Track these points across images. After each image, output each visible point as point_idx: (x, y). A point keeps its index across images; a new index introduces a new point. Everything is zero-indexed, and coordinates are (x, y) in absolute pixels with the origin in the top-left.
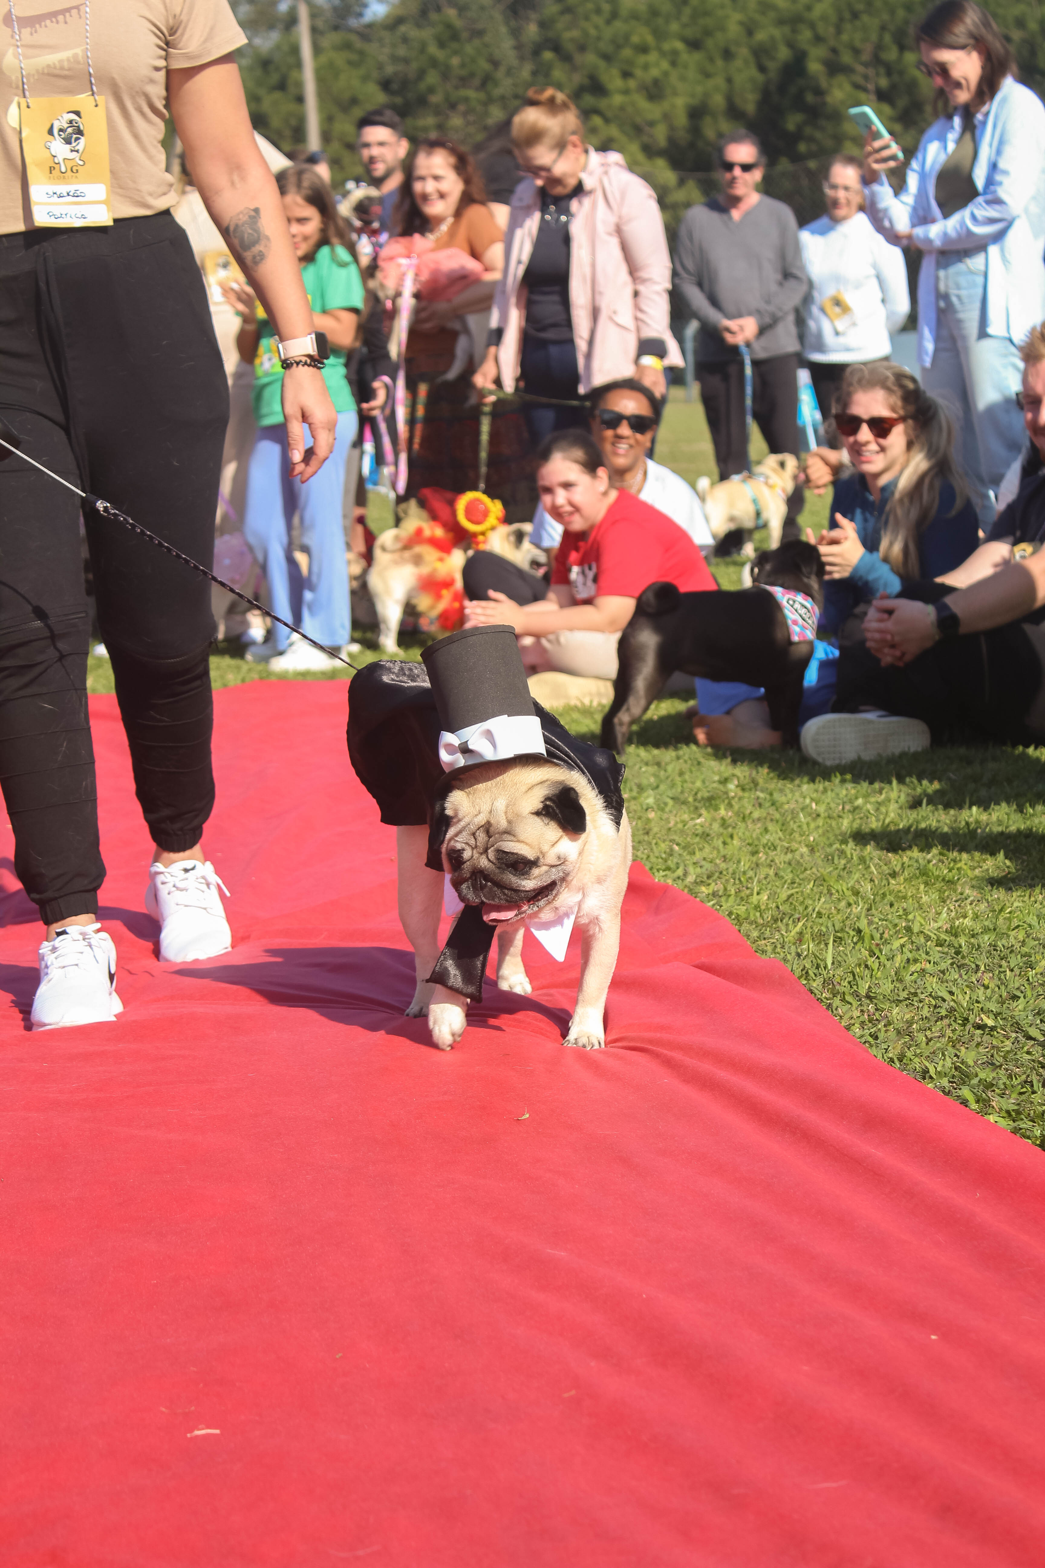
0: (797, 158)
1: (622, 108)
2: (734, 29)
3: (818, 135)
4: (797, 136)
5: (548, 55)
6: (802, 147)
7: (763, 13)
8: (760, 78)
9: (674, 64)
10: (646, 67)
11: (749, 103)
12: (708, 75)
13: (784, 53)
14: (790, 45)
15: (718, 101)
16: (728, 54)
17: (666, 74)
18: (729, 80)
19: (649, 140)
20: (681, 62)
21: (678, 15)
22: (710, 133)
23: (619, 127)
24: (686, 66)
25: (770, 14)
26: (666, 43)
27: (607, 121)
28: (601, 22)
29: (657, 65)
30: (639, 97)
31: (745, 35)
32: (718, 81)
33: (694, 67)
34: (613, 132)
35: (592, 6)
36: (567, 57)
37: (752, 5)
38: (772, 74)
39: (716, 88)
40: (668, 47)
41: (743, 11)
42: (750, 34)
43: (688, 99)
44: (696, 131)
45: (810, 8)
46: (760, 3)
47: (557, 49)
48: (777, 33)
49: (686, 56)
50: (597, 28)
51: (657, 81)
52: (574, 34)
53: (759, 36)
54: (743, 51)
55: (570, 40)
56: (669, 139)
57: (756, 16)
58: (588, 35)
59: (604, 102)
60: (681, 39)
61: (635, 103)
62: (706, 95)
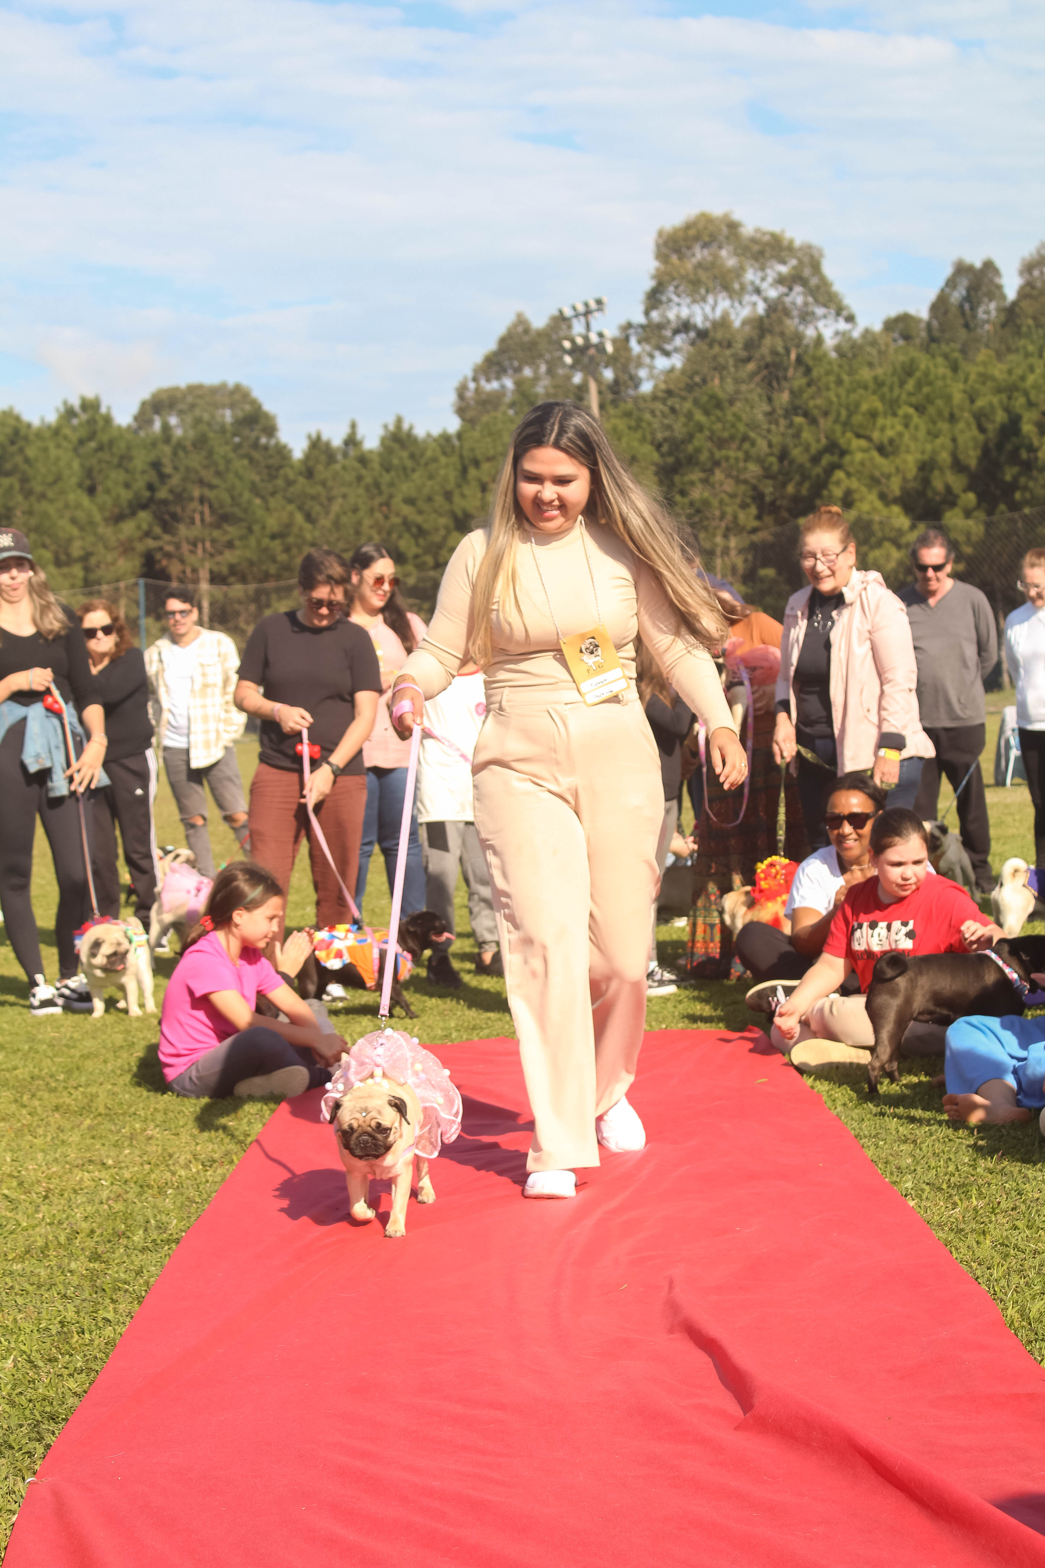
0: (1014, 507)
1: (862, 464)
2: (958, 397)
3: (1031, 484)
4: (1013, 486)
5: (799, 420)
6: (1018, 496)
7: (984, 383)
8: (981, 437)
9: (907, 426)
10: (883, 429)
11: (972, 458)
12: (936, 436)
13: (1000, 417)
14: (1007, 410)
15: (945, 457)
16: (952, 419)
17: (900, 435)
18: (954, 440)
19: (886, 490)
20: (912, 425)
21: (902, 384)
22: (938, 484)
23: (859, 480)
24: (917, 428)
25: (990, 384)
26: (899, 407)
27: (849, 475)
28: (842, 391)
29: (893, 427)
30: (875, 454)
31: (967, 402)
32: (944, 441)
33: (923, 428)
34: (854, 484)
35: (832, 378)
36: (813, 421)
37: (973, 377)
38: (991, 434)
39: (943, 447)
40: (901, 412)
41: (966, 381)
42: (972, 401)
43: (919, 456)
44: (926, 482)
45: (1023, 378)
46: (980, 375)
47: (806, 415)
48: (995, 400)
49: (916, 419)
50: (838, 396)
51: (891, 441)
52: (819, 401)
53: (980, 403)
54: (966, 415)
55: (816, 407)
56: (903, 489)
57: (977, 386)
58: (831, 402)
59: (847, 459)
60: (911, 405)
61: (872, 459)
62: (934, 452)
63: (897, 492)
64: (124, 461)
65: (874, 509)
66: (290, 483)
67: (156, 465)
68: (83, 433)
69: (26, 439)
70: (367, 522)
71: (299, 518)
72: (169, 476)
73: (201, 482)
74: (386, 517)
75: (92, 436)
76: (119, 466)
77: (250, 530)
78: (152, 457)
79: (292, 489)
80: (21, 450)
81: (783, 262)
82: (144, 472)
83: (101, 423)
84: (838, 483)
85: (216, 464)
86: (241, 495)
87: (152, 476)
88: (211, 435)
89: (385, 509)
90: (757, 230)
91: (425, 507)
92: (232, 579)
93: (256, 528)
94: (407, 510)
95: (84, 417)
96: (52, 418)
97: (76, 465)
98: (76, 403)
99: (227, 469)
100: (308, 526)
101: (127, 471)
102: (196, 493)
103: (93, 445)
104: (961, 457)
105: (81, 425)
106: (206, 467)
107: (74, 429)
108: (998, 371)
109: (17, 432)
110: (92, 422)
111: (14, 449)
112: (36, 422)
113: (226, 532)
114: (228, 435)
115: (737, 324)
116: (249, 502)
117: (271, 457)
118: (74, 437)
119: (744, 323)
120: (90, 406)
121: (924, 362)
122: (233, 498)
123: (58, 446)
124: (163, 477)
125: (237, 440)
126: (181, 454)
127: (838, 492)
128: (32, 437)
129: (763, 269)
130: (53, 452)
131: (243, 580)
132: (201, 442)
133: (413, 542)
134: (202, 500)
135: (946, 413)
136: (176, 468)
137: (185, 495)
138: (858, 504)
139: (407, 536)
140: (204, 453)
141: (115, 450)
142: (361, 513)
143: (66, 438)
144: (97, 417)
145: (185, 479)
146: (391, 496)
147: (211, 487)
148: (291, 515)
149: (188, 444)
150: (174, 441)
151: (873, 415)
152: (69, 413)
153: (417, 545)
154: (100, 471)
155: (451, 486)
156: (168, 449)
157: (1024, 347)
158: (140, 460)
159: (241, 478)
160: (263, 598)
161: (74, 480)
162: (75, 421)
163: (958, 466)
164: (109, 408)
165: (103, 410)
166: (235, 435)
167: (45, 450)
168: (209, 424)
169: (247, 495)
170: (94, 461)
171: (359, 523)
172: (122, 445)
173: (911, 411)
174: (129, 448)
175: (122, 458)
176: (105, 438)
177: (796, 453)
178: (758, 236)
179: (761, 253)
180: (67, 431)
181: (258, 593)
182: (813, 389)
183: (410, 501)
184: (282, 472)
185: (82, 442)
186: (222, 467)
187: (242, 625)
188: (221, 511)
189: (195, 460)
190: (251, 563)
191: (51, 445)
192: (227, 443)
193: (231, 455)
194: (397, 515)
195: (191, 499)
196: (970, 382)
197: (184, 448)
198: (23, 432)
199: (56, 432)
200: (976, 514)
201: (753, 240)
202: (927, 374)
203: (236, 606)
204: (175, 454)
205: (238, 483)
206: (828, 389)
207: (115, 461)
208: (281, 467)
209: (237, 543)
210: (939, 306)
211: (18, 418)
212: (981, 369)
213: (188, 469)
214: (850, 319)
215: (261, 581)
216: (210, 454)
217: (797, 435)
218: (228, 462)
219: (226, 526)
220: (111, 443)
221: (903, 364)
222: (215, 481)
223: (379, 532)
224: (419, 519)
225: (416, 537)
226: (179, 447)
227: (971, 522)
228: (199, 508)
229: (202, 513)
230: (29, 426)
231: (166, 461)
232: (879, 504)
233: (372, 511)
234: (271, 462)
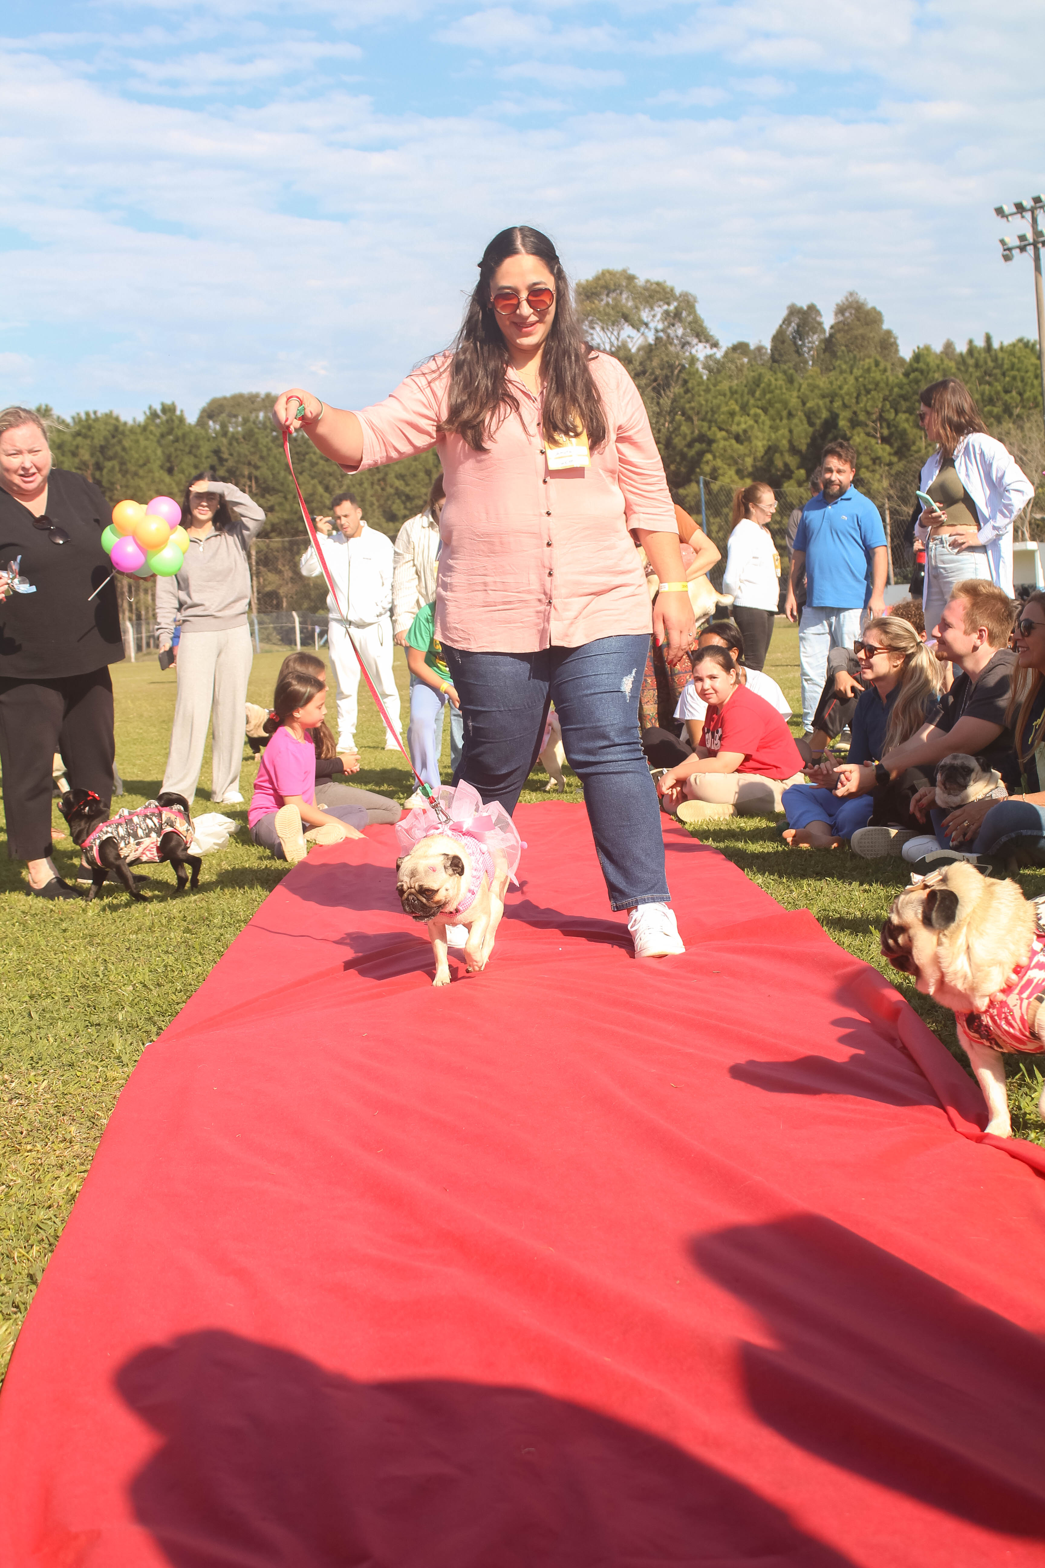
1: (725, 449)
2: (794, 401)
5: (678, 417)
7: (812, 391)
8: (811, 430)
9: (756, 422)
10: (738, 424)
11: (803, 445)
12: (778, 429)
13: (825, 414)
14: (829, 410)
15: (784, 443)
16: (789, 416)
17: (752, 427)
18: (791, 431)
19: (741, 467)
20: (760, 421)
21: (752, 393)
22: (779, 463)
23: (722, 461)
24: (763, 423)
25: (816, 391)
26: (750, 409)
27: (715, 457)
28: (709, 396)
29: (746, 423)
30: (733, 442)
31: (800, 404)
32: (783, 431)
33: (768, 423)
34: (719, 463)
35: (703, 387)
36: (689, 419)
37: (804, 386)
38: (818, 427)
39: (783, 436)
40: (752, 412)
41: (799, 390)
42: (804, 404)
43: (765, 442)
44: (771, 462)
45: (840, 388)
46: (809, 385)
47: (683, 414)
48: (821, 403)
49: (763, 417)
50: (707, 401)
51: (745, 431)
52: (693, 404)
53: (809, 405)
54: (800, 413)
55: (693, 408)
56: (754, 466)
57: (807, 392)
58: (701, 405)
59: (714, 445)
60: (758, 407)
61: (731, 446)
62: (777, 439)
63: (750, 469)
64: (193, 450)
65: (733, 481)
66: (313, 464)
67: (217, 452)
68: (164, 429)
69: (123, 433)
70: (370, 492)
71: (320, 489)
72: (226, 460)
73: (249, 464)
74: (383, 489)
75: (170, 431)
76: (190, 453)
77: (285, 498)
78: (214, 446)
79: (315, 469)
80: (120, 442)
81: (668, 304)
82: (207, 457)
83: (177, 422)
84: (707, 462)
85: (261, 451)
86: (279, 473)
87: (214, 460)
88: (256, 430)
89: (382, 483)
90: (648, 281)
91: (412, 482)
92: (273, 534)
93: (290, 496)
94: (398, 483)
95: (164, 418)
96: (141, 419)
97: (159, 452)
98: (158, 408)
99: (269, 455)
100: (326, 495)
101: (196, 456)
102: (246, 473)
103: (171, 437)
104: (796, 444)
105: (162, 423)
106: (253, 453)
107: (157, 426)
108: (822, 382)
109: (116, 428)
110: (170, 421)
111: (115, 440)
112: (130, 422)
113: (268, 500)
114: (269, 430)
115: (634, 350)
116: (285, 478)
117: (300, 446)
118: (158, 432)
119: (639, 349)
120: (168, 410)
121: (768, 376)
122: (273, 474)
123: (147, 439)
124: (221, 460)
125: (274, 434)
126: (235, 444)
127: (707, 469)
128: (127, 433)
129: (652, 308)
130: (143, 443)
131: (280, 533)
132: (249, 435)
133: (402, 506)
134: (250, 478)
135: (784, 413)
136: (231, 455)
137: (238, 473)
138: (721, 478)
139: (398, 501)
140: (251, 443)
141: (187, 441)
142: (366, 485)
143: (151, 432)
144: (174, 418)
145: (238, 462)
146: (386, 474)
147: (257, 468)
148: (314, 486)
149: (240, 437)
150: (230, 435)
151: (732, 414)
152: (154, 415)
153: (405, 508)
154: (177, 457)
155: (430, 465)
156: (225, 441)
157: (839, 366)
158: (205, 449)
159: (278, 462)
160: (295, 547)
161: (159, 463)
162: (158, 421)
163: (794, 450)
164: (182, 411)
165: (178, 413)
166: (273, 430)
167: (137, 441)
168: (254, 423)
169: (282, 473)
170: (172, 450)
171: (364, 493)
172: (192, 438)
173: (759, 411)
174: (197, 440)
175: (192, 447)
176: (180, 433)
177: (677, 440)
178: (648, 285)
179: (651, 297)
180: (152, 428)
181: (292, 543)
182: (689, 395)
183: (400, 477)
184: (307, 457)
185: (163, 436)
186: (265, 453)
187: (280, 567)
188: (263, 486)
189: (244, 448)
190: (287, 522)
191: (141, 438)
192: (267, 437)
193: (271, 445)
194: (391, 486)
195: (244, 476)
196: (802, 390)
197: (237, 440)
198: (121, 428)
199: (144, 428)
200: (805, 484)
201: (645, 289)
202: (769, 385)
203: (276, 553)
204: (230, 444)
205: (276, 465)
206: (700, 396)
207: (187, 449)
208: (307, 453)
209: (277, 508)
210: (779, 338)
211: (117, 419)
212: (810, 381)
213: (239, 454)
214: (715, 345)
215: (293, 536)
216: (256, 444)
217: (677, 428)
218: (269, 449)
219: (267, 496)
220: (184, 436)
221: (754, 377)
222: (260, 464)
223: (378, 501)
224: (407, 490)
225: (404, 503)
226: (234, 438)
227: (802, 489)
228: (249, 483)
229: (250, 487)
230: (125, 424)
231: (224, 449)
232: (736, 478)
233: (372, 484)
234: (299, 449)
